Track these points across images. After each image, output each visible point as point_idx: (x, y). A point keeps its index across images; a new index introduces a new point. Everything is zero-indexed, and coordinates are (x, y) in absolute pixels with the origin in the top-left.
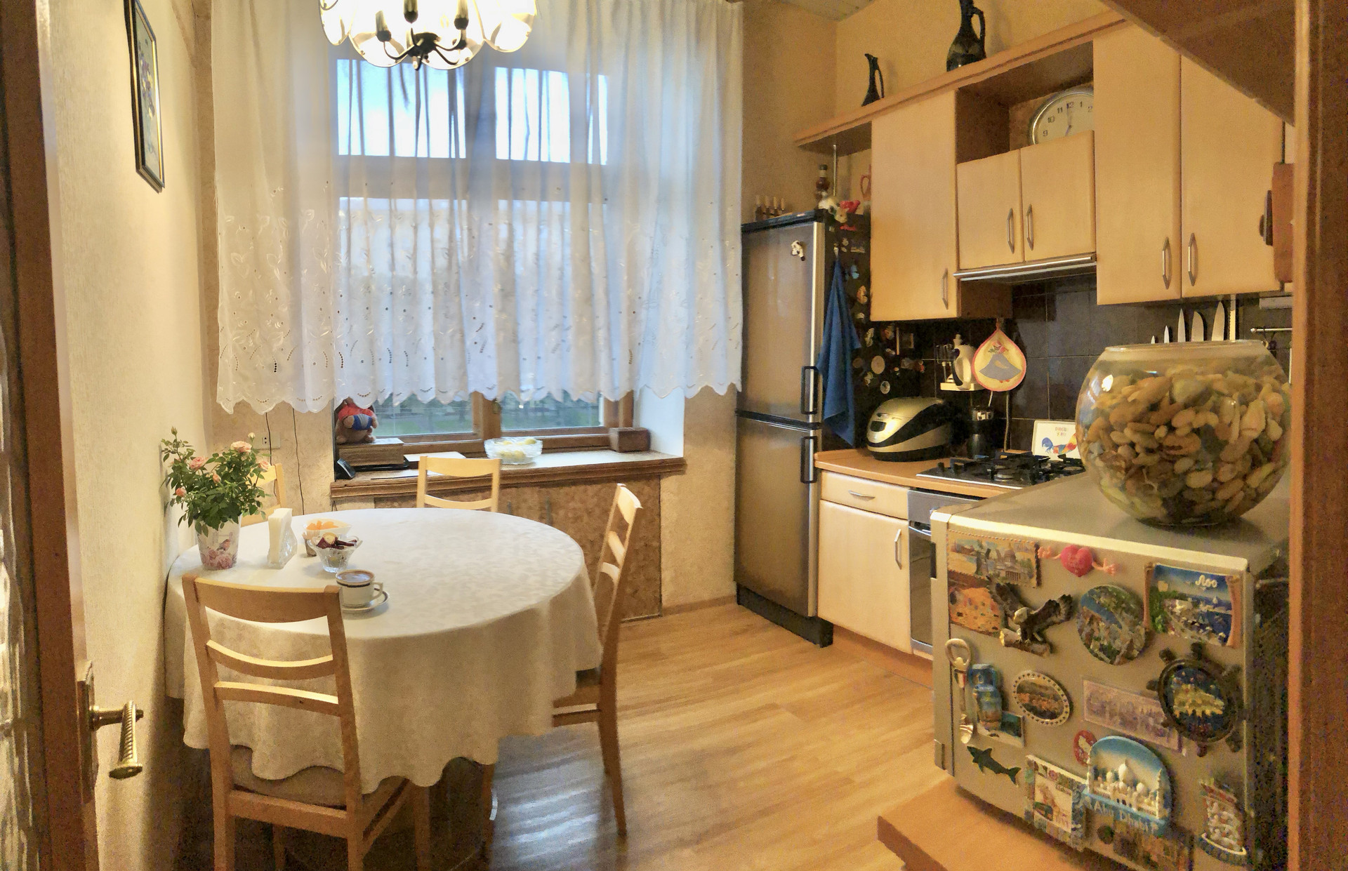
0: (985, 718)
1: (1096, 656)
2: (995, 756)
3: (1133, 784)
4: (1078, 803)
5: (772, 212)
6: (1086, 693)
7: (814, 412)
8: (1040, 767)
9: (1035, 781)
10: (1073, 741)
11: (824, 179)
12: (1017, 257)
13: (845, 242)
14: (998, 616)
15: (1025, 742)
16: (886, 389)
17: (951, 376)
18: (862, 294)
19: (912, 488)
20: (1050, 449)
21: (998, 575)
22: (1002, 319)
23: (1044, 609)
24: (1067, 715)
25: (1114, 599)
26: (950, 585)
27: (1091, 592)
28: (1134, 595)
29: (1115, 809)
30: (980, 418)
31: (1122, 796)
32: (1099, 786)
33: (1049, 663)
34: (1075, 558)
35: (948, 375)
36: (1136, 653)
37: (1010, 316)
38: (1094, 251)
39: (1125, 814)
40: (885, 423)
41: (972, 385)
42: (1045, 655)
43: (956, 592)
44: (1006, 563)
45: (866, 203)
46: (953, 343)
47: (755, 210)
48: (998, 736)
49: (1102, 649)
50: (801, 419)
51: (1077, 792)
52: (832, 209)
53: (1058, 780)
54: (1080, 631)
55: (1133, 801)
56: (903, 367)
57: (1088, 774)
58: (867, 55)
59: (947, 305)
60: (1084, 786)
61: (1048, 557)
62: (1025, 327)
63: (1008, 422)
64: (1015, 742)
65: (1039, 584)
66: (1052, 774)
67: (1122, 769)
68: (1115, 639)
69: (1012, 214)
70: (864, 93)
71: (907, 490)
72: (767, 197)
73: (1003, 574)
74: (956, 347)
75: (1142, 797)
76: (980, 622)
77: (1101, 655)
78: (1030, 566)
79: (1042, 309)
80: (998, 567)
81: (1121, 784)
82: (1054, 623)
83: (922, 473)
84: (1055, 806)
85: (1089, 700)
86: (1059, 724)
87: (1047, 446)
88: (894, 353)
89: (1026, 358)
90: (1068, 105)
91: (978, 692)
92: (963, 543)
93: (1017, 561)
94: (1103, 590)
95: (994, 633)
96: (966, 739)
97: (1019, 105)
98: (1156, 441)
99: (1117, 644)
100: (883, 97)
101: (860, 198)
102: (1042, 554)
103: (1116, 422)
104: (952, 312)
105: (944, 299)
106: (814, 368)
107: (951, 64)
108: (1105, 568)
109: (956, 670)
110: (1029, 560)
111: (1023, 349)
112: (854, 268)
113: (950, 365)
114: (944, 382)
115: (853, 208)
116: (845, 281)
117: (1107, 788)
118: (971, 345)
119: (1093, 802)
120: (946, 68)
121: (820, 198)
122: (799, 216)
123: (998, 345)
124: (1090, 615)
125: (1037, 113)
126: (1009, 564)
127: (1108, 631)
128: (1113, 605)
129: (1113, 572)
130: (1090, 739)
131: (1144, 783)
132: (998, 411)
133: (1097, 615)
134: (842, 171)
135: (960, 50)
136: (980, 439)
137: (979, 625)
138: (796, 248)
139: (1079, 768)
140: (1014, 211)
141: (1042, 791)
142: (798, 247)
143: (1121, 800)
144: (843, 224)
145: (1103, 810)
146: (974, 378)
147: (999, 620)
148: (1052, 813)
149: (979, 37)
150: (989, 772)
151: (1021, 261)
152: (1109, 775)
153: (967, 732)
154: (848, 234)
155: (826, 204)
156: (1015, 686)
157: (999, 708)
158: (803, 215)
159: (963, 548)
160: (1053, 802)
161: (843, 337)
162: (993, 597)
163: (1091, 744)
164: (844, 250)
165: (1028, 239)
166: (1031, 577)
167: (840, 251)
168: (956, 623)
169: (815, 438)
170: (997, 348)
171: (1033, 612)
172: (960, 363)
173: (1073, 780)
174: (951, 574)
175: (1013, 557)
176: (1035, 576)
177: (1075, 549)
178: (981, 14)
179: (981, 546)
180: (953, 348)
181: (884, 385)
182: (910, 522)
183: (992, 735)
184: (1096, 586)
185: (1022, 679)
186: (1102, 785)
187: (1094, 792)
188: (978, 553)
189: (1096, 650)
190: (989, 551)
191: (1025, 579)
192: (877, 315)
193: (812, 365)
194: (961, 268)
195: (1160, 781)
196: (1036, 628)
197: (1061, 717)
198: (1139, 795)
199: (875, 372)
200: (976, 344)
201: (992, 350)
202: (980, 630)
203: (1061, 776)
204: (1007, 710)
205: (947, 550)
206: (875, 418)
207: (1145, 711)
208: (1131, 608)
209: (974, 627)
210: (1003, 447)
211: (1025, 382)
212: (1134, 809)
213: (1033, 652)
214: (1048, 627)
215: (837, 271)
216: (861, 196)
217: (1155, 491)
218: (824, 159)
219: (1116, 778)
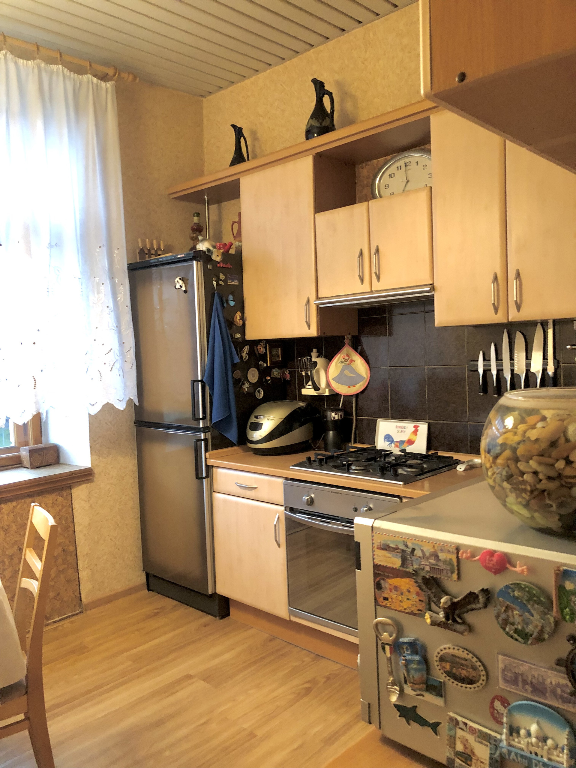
0: (412, 681)
1: (512, 637)
2: (420, 712)
3: (544, 740)
4: (494, 754)
5: (153, 252)
6: (501, 666)
7: (204, 418)
8: (461, 723)
9: (456, 733)
10: (489, 704)
11: (197, 224)
12: (366, 288)
13: (222, 277)
14: (422, 601)
15: (445, 702)
16: (260, 395)
17: (310, 383)
18: (238, 318)
19: (286, 479)
20: (391, 443)
21: (423, 569)
22: (350, 337)
23: (464, 599)
24: (484, 683)
25: (526, 594)
26: (376, 575)
27: (507, 587)
28: (544, 592)
29: (530, 760)
30: (334, 418)
31: (534, 749)
32: (514, 740)
33: (467, 640)
34: (492, 560)
35: (307, 382)
36: (546, 636)
37: (356, 333)
38: (431, 283)
39: (537, 763)
40: (262, 424)
41: (327, 390)
42: (466, 633)
43: (382, 581)
44: (431, 561)
45: (237, 244)
46: (311, 356)
47: (138, 251)
48: (423, 696)
49: (516, 631)
50: (192, 424)
51: (494, 745)
52: (209, 250)
53: (477, 734)
54: (497, 617)
55: (545, 754)
56: (272, 376)
57: (505, 730)
58: (233, 126)
59: (309, 326)
60: (501, 741)
61: (467, 558)
62: (366, 341)
63: (354, 421)
64: (439, 701)
65: (459, 578)
66: (472, 731)
67: (534, 728)
68: (527, 624)
69: (361, 254)
70: (230, 155)
71: (281, 481)
72: (147, 240)
73: (427, 568)
74: (313, 359)
75: (552, 750)
76: (406, 605)
77: (516, 636)
78: (452, 565)
79: (383, 327)
80: (423, 563)
81: (534, 740)
82: (473, 610)
83: (293, 466)
84: (474, 754)
85: (503, 671)
86: (477, 689)
87: (388, 441)
88: (265, 365)
89: (369, 366)
90: (406, 164)
91: (406, 660)
92: (389, 542)
93: (440, 560)
94: (518, 586)
95: (420, 614)
96: (394, 699)
97: (364, 165)
98: (557, 471)
99: (530, 629)
100: (248, 160)
101: (232, 239)
102: (463, 556)
103: (523, 455)
104: (313, 332)
105: (306, 322)
106: (201, 381)
107: (309, 134)
108: (518, 569)
109: (383, 643)
110: (451, 559)
111: (367, 361)
112: (231, 297)
113: (309, 374)
114: (304, 388)
115: (227, 248)
116: (224, 307)
117: (521, 743)
118: (325, 357)
119: (510, 752)
120: (305, 138)
121: (196, 240)
122: (179, 256)
123: (347, 358)
124: (506, 605)
125: (380, 170)
126: (433, 562)
127: (522, 618)
128: (526, 598)
129: (526, 573)
130: (505, 702)
131: (553, 739)
132: (346, 411)
133: (512, 605)
134: (213, 217)
135: (315, 123)
136: (334, 434)
137: (405, 607)
138: (179, 283)
139: (496, 726)
140: (363, 251)
141: (462, 742)
142: (181, 282)
143: (533, 752)
144: (219, 263)
145: (517, 759)
146: (328, 385)
147: (424, 604)
148: (471, 761)
149: (329, 112)
150: (415, 725)
151: (369, 291)
152: (523, 732)
153: (394, 692)
154: (223, 270)
155: (202, 246)
156: (437, 656)
157: (424, 673)
158: (183, 256)
159: (389, 547)
160: (472, 751)
161: (225, 353)
162: (419, 586)
163: (505, 707)
164: (221, 283)
165: (376, 273)
166: (452, 572)
167: (218, 284)
168: (380, 606)
169: (206, 440)
170: (346, 360)
171: (455, 600)
172: (318, 372)
173: (490, 735)
174: (376, 567)
175: (436, 556)
176: (456, 572)
177: (492, 553)
178: (330, 94)
179: (407, 546)
180: (311, 359)
181: (259, 392)
182: (286, 508)
183: (417, 695)
184: (510, 583)
185: (444, 651)
186: (516, 740)
187: (510, 745)
188: (403, 551)
189: (511, 632)
190: (413, 550)
191: (447, 574)
192: (250, 335)
193: (199, 379)
194: (320, 296)
195: (567, 739)
196: (457, 612)
197: (478, 684)
198: (549, 749)
199: (251, 381)
200: (329, 357)
201: (342, 362)
202: (406, 611)
203: (480, 731)
204: (429, 675)
205: (373, 548)
206: (253, 420)
207: (554, 683)
208: (541, 601)
209: (400, 609)
210: (351, 442)
211: (368, 388)
212: (545, 760)
213: (455, 631)
214: (467, 612)
215: (216, 299)
216: (232, 237)
217: (554, 508)
218: (197, 207)
219: (529, 734)
